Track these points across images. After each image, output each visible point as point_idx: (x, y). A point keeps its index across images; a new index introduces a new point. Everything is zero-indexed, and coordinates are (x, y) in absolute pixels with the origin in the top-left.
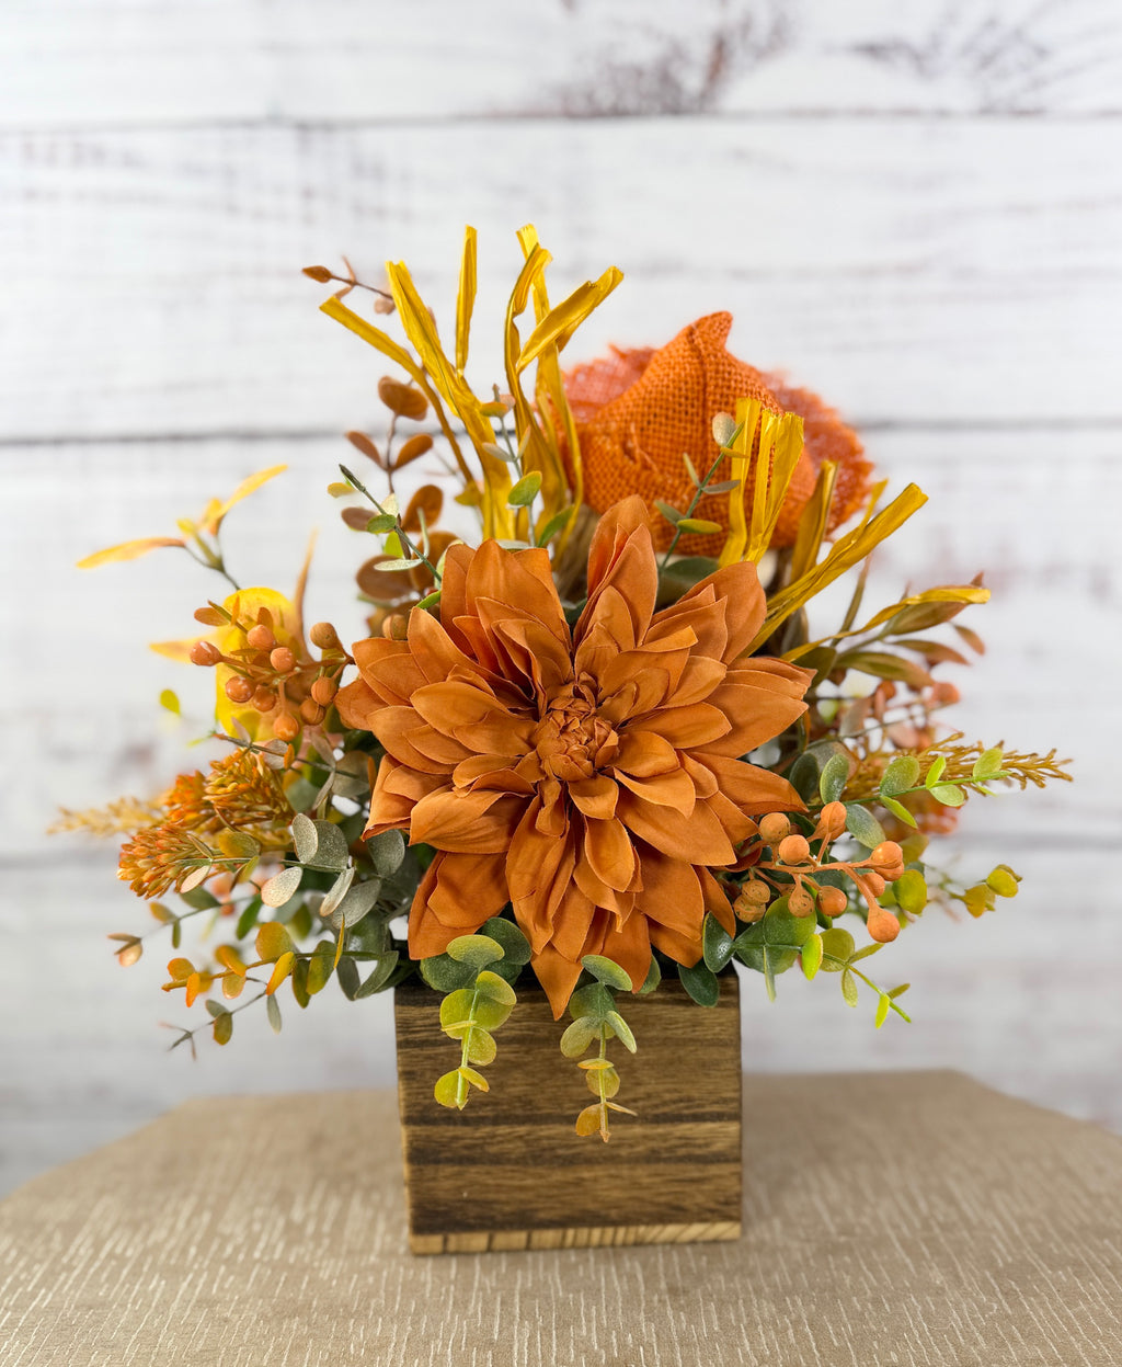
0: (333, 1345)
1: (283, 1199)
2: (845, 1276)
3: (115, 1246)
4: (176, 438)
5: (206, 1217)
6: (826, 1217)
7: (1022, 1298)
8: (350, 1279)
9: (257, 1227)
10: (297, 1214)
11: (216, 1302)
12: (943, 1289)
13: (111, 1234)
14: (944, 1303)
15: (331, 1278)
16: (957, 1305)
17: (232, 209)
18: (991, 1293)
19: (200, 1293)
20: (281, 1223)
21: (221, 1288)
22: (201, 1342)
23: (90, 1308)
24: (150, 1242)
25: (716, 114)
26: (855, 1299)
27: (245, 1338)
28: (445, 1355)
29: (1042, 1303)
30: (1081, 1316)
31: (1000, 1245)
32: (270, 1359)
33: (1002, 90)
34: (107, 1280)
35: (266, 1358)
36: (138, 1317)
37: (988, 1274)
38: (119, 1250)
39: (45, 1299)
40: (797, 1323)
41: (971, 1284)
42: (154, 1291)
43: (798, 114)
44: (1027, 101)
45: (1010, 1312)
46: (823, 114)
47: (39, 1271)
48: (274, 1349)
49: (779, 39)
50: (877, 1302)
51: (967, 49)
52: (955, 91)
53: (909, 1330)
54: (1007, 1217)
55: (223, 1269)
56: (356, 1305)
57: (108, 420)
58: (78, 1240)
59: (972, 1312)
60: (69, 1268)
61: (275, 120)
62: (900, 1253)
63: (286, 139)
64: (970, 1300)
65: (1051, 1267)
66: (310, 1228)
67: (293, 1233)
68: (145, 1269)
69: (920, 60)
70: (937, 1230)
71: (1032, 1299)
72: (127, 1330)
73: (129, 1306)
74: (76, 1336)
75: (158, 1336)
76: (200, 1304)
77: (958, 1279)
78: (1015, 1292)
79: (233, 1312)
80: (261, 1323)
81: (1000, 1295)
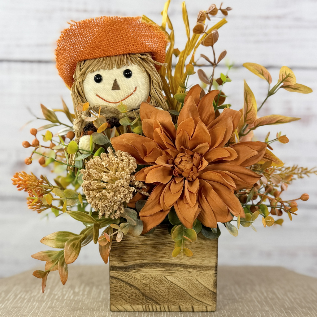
2: (239, 307)
3: (22, 295)
6: (236, 296)
7: (291, 314)
8: (94, 303)
9: (64, 293)
10: (77, 290)
11: (54, 307)
12: (268, 311)
13: (19, 293)
14: (268, 314)
15: (88, 303)
16: (272, 314)
18: (282, 312)
19: (49, 305)
20: (72, 292)
21: (55, 304)
22: (51, 315)
23: (16, 308)
24: (32, 295)
26: (242, 312)
31: (287, 303)
34: (20, 302)
36: (31, 310)
37: (282, 309)
38: (23, 296)
41: (277, 310)
42: (35, 305)
50: (248, 313)
54: (290, 297)
55: (55, 301)
56: (96, 308)
58: (10, 294)
60: (8, 300)
62: (257, 303)
64: (276, 313)
65: (301, 308)
66: (81, 293)
67: (76, 294)
68: (32, 300)
70: (269, 299)
71: (294, 314)
72: (28, 312)
73: (28, 308)
74: (13, 313)
75: (37, 314)
76: (49, 308)
77: (273, 309)
78: (290, 312)
79: (59, 309)
80: (68, 311)
81: (285, 313)
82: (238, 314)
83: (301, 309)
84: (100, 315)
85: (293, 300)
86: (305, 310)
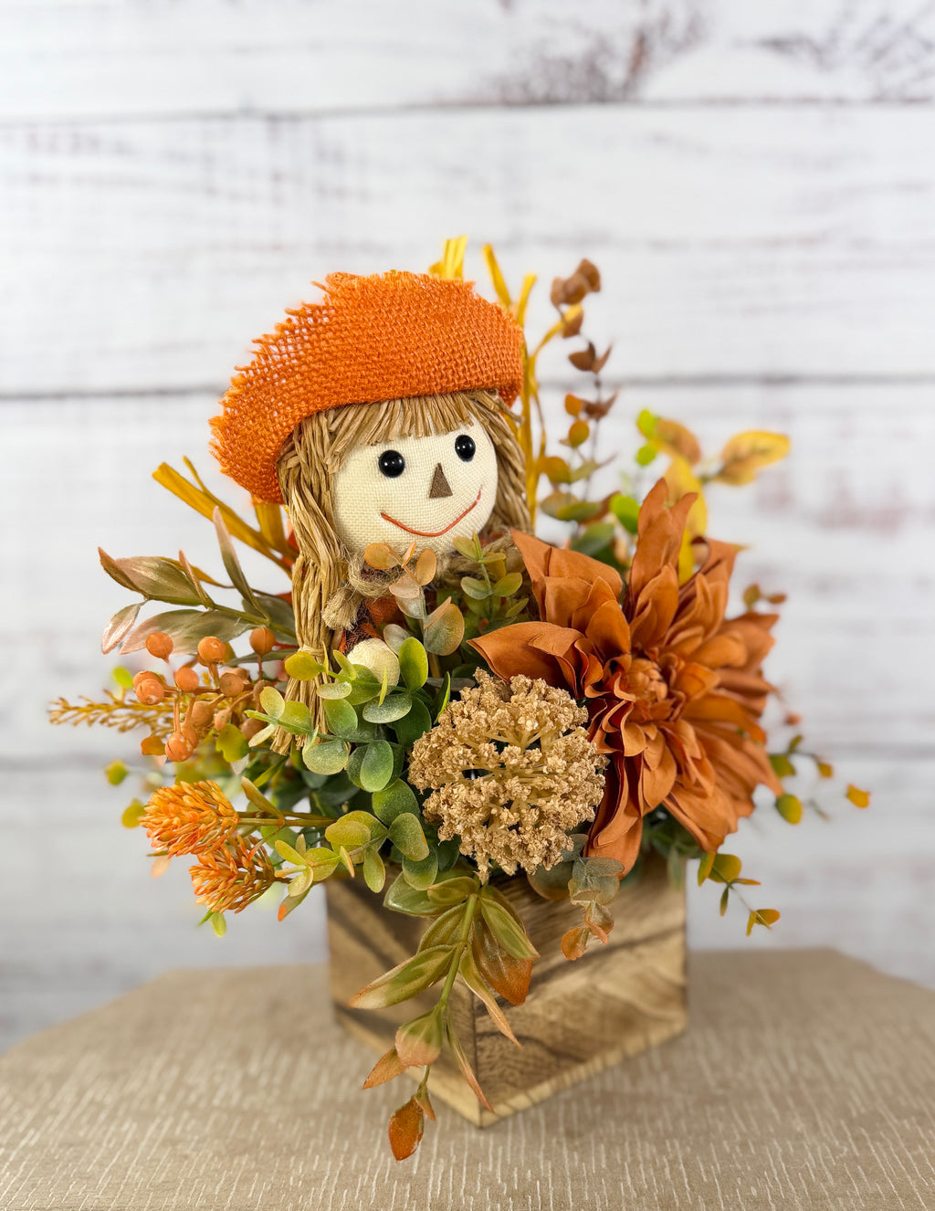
0: (276, 1178)
1: (243, 1055)
2: (719, 1123)
4: (163, 393)
5: (175, 1072)
6: (708, 1073)
7: (869, 1144)
8: (294, 1123)
9: (217, 1079)
10: (253, 1068)
11: (179, 1142)
12: (802, 1135)
14: (802, 1147)
15: (278, 1123)
16: (813, 1149)
17: (211, 191)
18: (843, 1138)
19: (166, 1134)
20: (238, 1076)
21: (184, 1131)
22: (164, 1175)
23: (71, 1145)
25: (638, 102)
26: (725, 1143)
27: (201, 1171)
28: (371, 1187)
29: (886, 1148)
30: (919, 1159)
31: (856, 1098)
32: (221, 1189)
33: (893, 81)
34: (87, 1122)
35: (218, 1187)
36: (111, 1154)
37: (842, 1122)
39: (33, 1138)
40: (673, 1162)
41: (827, 1131)
42: (127, 1132)
43: (711, 102)
44: (916, 90)
45: (858, 1154)
46: (733, 102)
47: (30, 1115)
48: (226, 1180)
49: (694, 34)
50: (744, 1146)
51: (861, 44)
52: (851, 80)
53: (769, 1169)
54: (865, 1074)
55: (186, 1114)
56: (298, 1144)
57: (103, 377)
59: (825, 1154)
61: (247, 113)
62: (769, 1105)
63: (259, 128)
64: (824, 1144)
65: (898, 1118)
66: (264, 1081)
67: (249, 1084)
68: (120, 1113)
69: (820, 53)
71: (878, 1144)
72: (101, 1165)
73: (104, 1144)
74: (57, 1169)
75: (127, 1170)
76: (165, 1142)
77: (816, 1127)
78: (864, 1137)
79: (193, 1150)
80: (216, 1159)
81: (850, 1140)
82: (713, 1151)
83: (896, 1121)
84: (306, 1172)
85: (872, 1087)
86: (907, 1126)
